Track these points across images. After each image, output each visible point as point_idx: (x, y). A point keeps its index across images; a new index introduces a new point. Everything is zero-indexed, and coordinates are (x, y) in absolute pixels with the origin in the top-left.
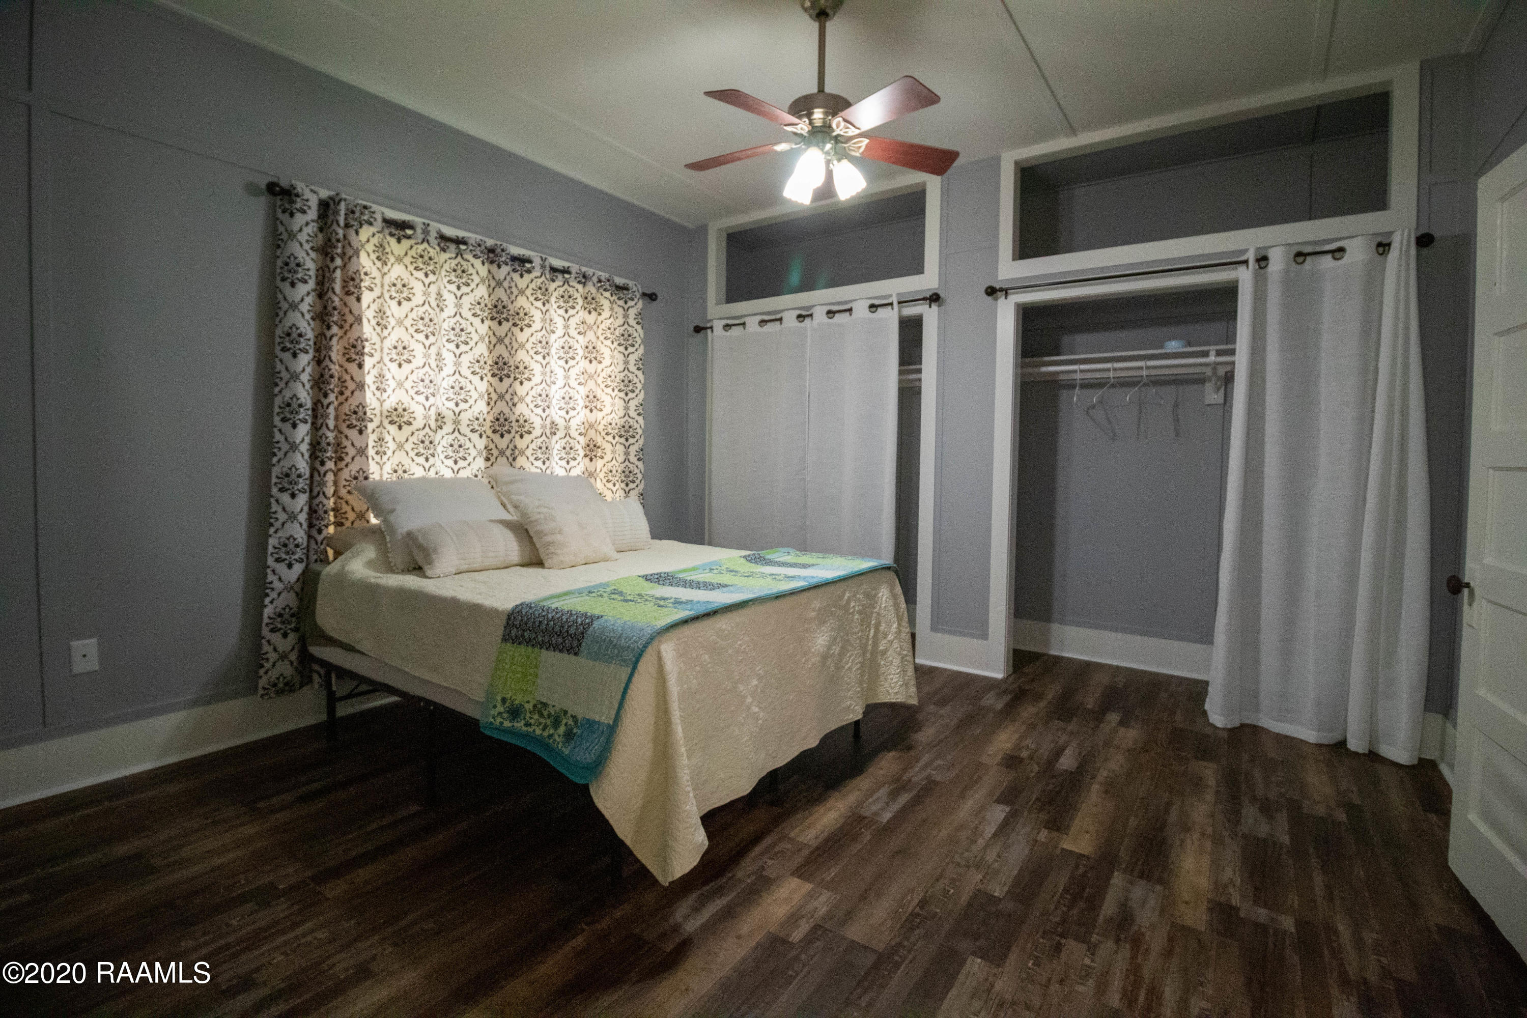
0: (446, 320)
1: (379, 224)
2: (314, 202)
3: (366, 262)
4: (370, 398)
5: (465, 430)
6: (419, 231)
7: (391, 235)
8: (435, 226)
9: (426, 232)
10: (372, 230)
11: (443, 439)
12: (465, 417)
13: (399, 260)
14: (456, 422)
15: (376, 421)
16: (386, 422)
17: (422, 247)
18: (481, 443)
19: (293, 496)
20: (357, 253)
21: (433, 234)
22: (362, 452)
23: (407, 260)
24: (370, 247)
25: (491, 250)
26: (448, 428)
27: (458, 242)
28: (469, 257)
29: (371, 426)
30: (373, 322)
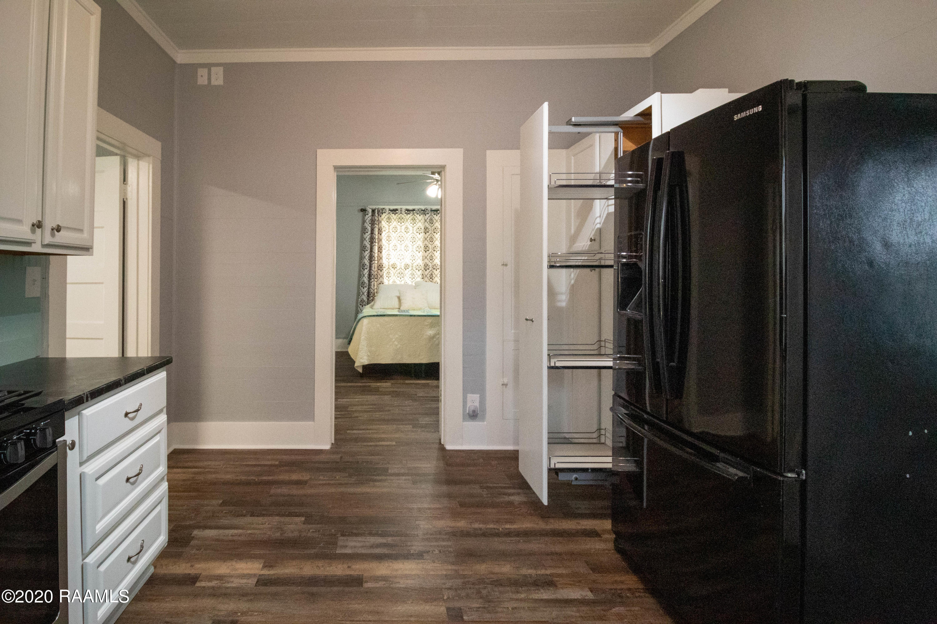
0: (409, 235)
1: (388, 211)
2: (370, 211)
3: (384, 224)
4: (385, 262)
5: (414, 269)
6: (399, 211)
7: (393, 213)
8: (404, 207)
9: (401, 211)
10: (385, 214)
11: (408, 272)
12: (414, 265)
13: (395, 220)
14: (412, 267)
15: (387, 267)
16: (391, 268)
17: (400, 215)
18: (420, 273)
19: (364, 288)
20: (381, 222)
21: (403, 210)
22: (381, 276)
23: (397, 220)
24: (385, 219)
25: (424, 211)
26: (410, 268)
27: (414, 210)
28: (416, 214)
29: (384, 269)
30: (386, 240)
